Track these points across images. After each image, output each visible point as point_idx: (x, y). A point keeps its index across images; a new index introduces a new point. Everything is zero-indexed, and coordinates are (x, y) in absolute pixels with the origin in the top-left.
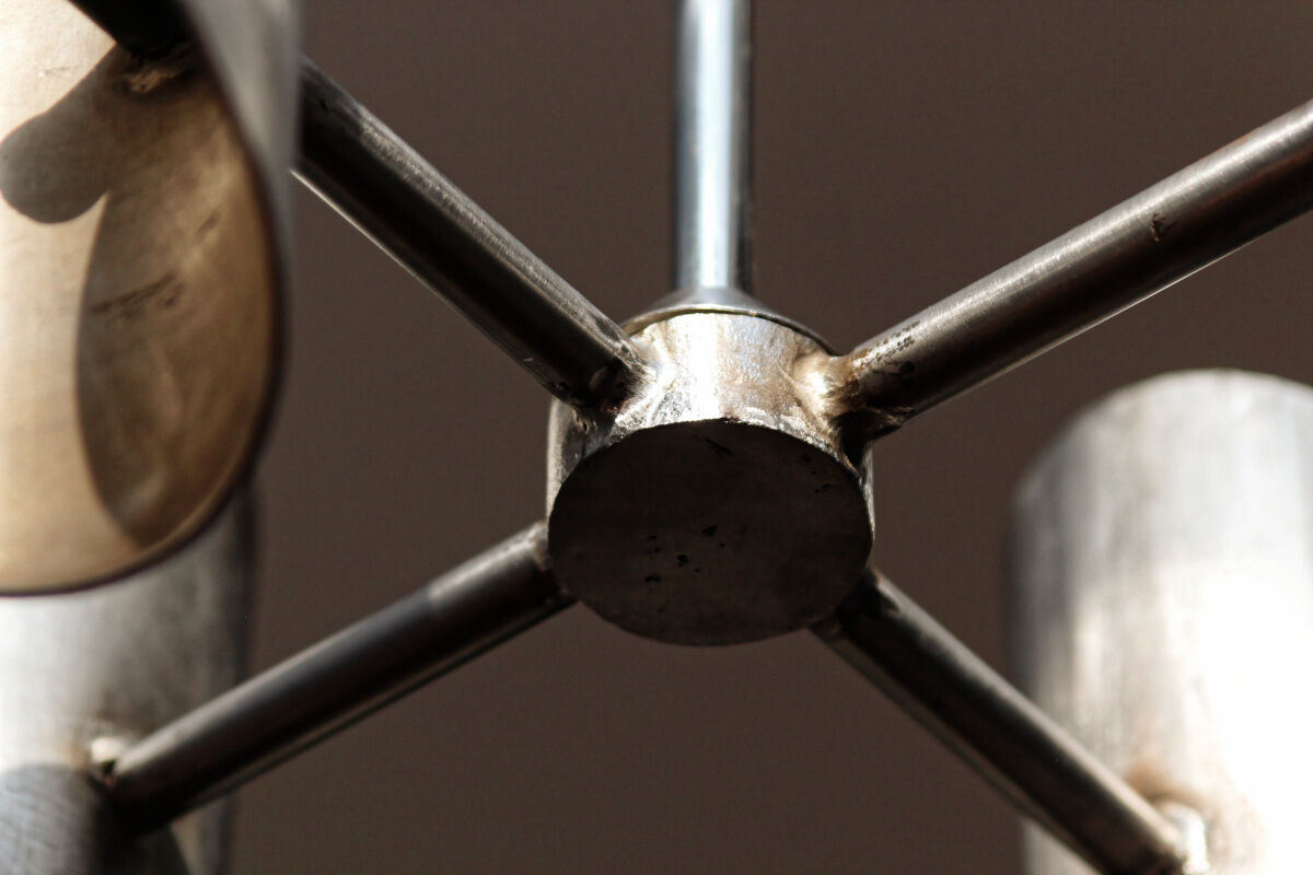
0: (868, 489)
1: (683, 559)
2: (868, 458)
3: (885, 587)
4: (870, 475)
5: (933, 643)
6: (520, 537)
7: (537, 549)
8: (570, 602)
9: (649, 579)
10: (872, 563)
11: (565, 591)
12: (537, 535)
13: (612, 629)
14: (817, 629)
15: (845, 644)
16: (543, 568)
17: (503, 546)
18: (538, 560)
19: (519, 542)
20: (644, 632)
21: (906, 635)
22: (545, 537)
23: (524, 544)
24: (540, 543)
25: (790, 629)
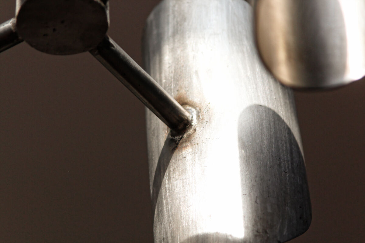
0: (108, 12)
1: (54, 30)
2: (108, 3)
3: (111, 41)
4: (108, 8)
5: (124, 57)
6: (7, 22)
7: (12, 25)
8: (22, 41)
9: (44, 35)
10: (108, 34)
11: (20, 38)
12: (12, 22)
13: (33, 49)
14: (91, 52)
15: (99, 56)
16: (14, 31)
17: (2, 24)
18: (13, 28)
19: (7, 23)
20: (42, 50)
21: (117, 54)
22: (15, 22)
23: (9, 24)
24: (13, 24)
25: (84, 51)
